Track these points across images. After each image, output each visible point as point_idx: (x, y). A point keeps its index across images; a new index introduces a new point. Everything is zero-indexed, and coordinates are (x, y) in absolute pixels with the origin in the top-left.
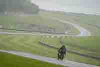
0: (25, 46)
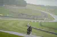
0: (17, 28)
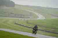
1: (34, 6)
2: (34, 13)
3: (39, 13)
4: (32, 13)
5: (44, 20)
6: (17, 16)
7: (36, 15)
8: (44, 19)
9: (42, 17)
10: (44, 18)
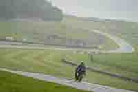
1: (109, 20)
2: (109, 36)
3: (120, 37)
4: (104, 37)
5: (133, 53)
6: (67, 44)
7: (113, 42)
8: (131, 52)
9: (128, 47)
10: (133, 50)
